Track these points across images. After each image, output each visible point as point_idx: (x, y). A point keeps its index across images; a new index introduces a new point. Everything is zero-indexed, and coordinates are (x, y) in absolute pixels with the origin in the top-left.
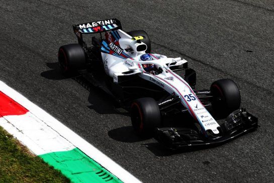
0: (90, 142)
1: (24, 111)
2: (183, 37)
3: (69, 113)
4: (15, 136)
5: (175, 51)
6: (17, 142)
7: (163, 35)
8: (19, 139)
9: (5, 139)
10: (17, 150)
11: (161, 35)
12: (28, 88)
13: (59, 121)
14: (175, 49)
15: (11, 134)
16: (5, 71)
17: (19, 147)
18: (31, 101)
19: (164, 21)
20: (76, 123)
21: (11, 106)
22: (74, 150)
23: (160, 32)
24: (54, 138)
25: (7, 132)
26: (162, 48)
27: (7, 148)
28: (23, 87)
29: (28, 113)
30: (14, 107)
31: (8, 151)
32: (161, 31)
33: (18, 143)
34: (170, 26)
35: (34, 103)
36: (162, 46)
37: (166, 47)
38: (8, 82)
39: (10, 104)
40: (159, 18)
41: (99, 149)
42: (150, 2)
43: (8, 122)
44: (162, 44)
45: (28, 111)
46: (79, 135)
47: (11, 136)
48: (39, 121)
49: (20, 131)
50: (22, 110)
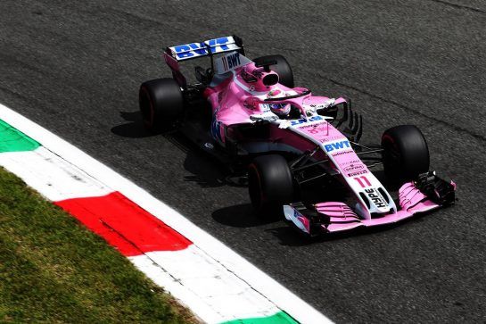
0: (308, 300)
1: (183, 243)
2: (479, 104)
3: (268, 247)
4: (167, 289)
5: (465, 130)
6: (171, 300)
7: (441, 100)
8: (175, 294)
9: (150, 295)
10: (172, 315)
11: (436, 101)
12: (190, 202)
13: (250, 261)
14: (464, 126)
15: (161, 285)
16: (147, 169)
17: (175, 310)
18: (197, 224)
19: (442, 75)
20: (281, 265)
21: (160, 233)
22: (278, 315)
23: (435, 97)
24: (239, 294)
25: (152, 282)
26: (440, 125)
27: (153, 312)
28: (181, 199)
29: (190, 247)
30: (165, 236)
31: (155, 317)
32: (438, 95)
33: (173, 302)
34: (454, 84)
35: (202, 228)
36: (440, 121)
37: (446, 124)
38: (153, 190)
39: (156, 230)
40: (433, 69)
41: (325, 313)
42: (416, 40)
43: (155, 264)
44: (439, 118)
45: (191, 243)
46: (287, 287)
47: (159, 290)
48: (212, 261)
49: (176, 280)
50: (180, 242)
